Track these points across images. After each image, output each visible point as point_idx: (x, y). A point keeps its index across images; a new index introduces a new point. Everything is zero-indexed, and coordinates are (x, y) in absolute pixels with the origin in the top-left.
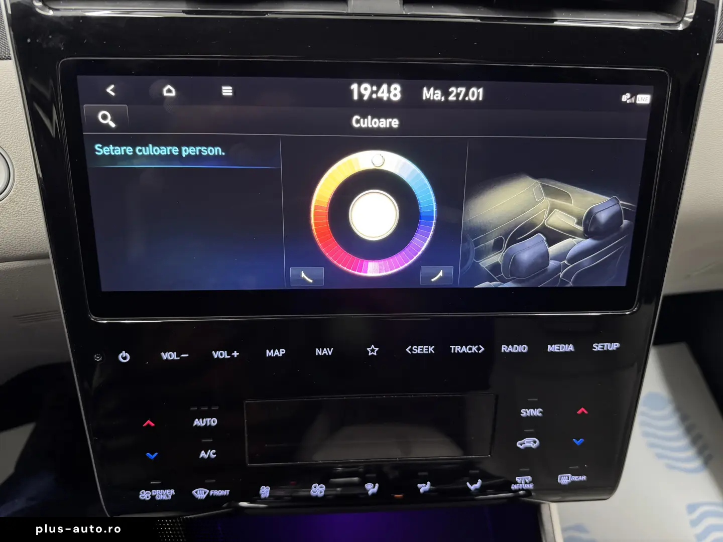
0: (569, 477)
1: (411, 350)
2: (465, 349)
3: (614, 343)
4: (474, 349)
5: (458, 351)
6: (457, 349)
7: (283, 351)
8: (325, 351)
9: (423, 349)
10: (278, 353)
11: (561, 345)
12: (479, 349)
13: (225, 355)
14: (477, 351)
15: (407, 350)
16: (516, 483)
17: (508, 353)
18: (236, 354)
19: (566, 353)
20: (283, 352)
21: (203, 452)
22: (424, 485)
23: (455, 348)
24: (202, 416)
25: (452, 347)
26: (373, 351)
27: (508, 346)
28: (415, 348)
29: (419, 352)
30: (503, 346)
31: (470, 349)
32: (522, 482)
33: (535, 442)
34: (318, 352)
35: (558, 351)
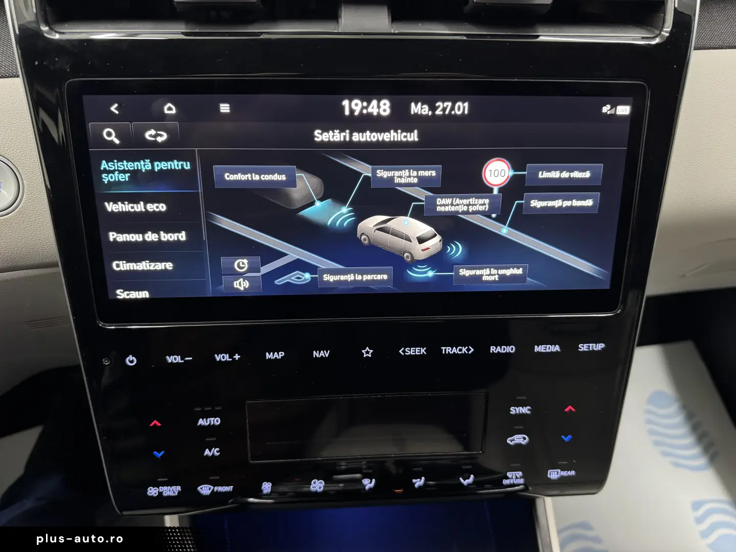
0: (558, 473)
1: (404, 351)
2: (455, 350)
3: (599, 343)
4: (464, 350)
5: (449, 352)
6: (448, 350)
7: (282, 354)
8: (322, 354)
9: (415, 350)
10: (277, 356)
11: (548, 346)
12: (468, 350)
13: (227, 357)
14: (467, 352)
15: (400, 351)
16: (507, 478)
17: (495, 353)
18: (237, 357)
19: (552, 353)
21: (207, 450)
22: (419, 480)
23: (445, 350)
24: (206, 416)
25: (443, 348)
26: (367, 352)
27: (497, 348)
28: (408, 350)
29: (412, 353)
30: (491, 347)
31: (461, 350)
32: (514, 478)
33: (525, 439)
34: (316, 354)
35: (545, 351)
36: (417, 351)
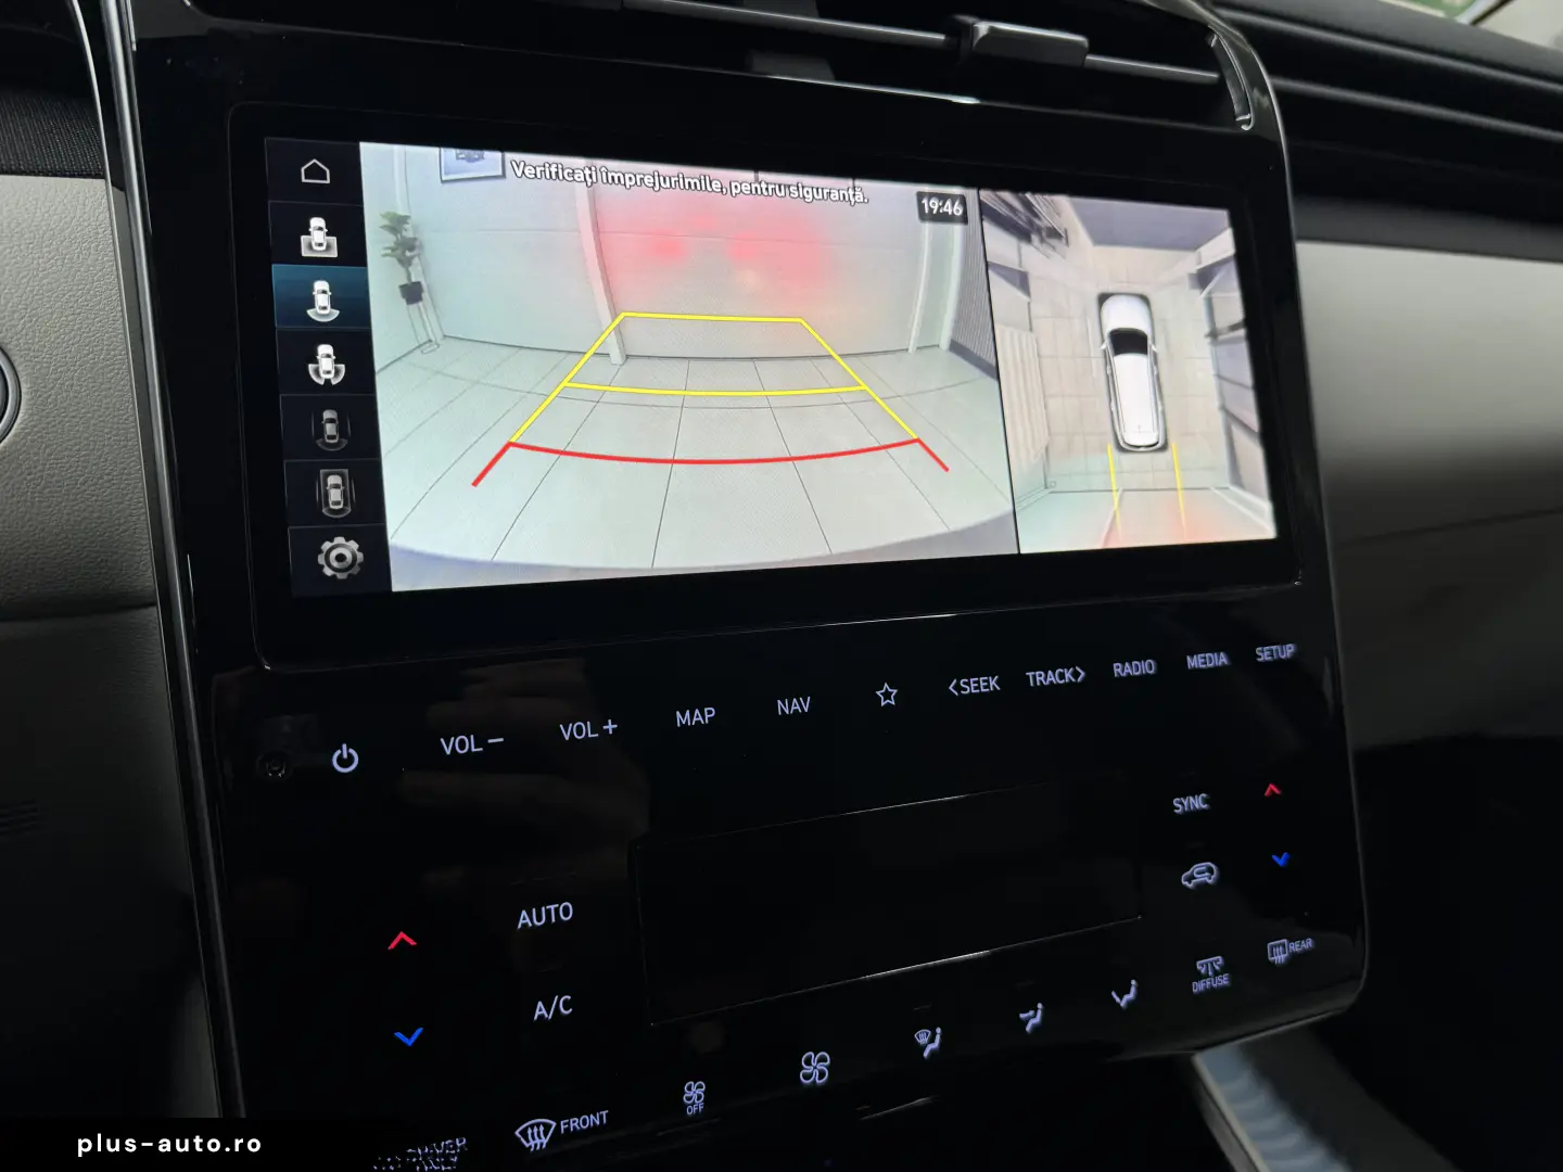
0: (1284, 946)
1: (957, 687)
2: (1053, 678)
4: (1068, 675)
5: (1041, 682)
6: (1039, 678)
8: (796, 706)
9: (978, 682)
10: (701, 719)
11: (1207, 655)
12: (1076, 675)
14: (1073, 680)
16: (1199, 977)
17: (1123, 678)
18: (610, 727)
19: (1216, 669)
20: (710, 712)
21: (540, 1004)
22: (1031, 1013)
23: (1034, 677)
24: (536, 901)
25: (1030, 674)
26: (887, 695)
27: (1124, 664)
28: (964, 683)
29: (973, 691)
30: (1115, 665)
31: (1062, 676)
32: (1210, 973)
33: (1210, 871)
34: (782, 707)
35: (1204, 666)
36: (982, 684)
